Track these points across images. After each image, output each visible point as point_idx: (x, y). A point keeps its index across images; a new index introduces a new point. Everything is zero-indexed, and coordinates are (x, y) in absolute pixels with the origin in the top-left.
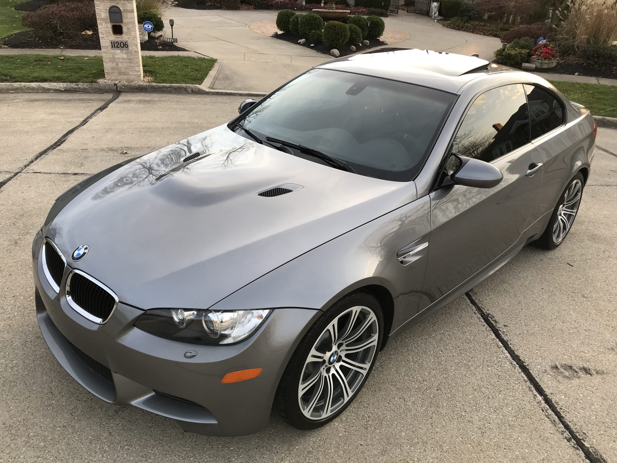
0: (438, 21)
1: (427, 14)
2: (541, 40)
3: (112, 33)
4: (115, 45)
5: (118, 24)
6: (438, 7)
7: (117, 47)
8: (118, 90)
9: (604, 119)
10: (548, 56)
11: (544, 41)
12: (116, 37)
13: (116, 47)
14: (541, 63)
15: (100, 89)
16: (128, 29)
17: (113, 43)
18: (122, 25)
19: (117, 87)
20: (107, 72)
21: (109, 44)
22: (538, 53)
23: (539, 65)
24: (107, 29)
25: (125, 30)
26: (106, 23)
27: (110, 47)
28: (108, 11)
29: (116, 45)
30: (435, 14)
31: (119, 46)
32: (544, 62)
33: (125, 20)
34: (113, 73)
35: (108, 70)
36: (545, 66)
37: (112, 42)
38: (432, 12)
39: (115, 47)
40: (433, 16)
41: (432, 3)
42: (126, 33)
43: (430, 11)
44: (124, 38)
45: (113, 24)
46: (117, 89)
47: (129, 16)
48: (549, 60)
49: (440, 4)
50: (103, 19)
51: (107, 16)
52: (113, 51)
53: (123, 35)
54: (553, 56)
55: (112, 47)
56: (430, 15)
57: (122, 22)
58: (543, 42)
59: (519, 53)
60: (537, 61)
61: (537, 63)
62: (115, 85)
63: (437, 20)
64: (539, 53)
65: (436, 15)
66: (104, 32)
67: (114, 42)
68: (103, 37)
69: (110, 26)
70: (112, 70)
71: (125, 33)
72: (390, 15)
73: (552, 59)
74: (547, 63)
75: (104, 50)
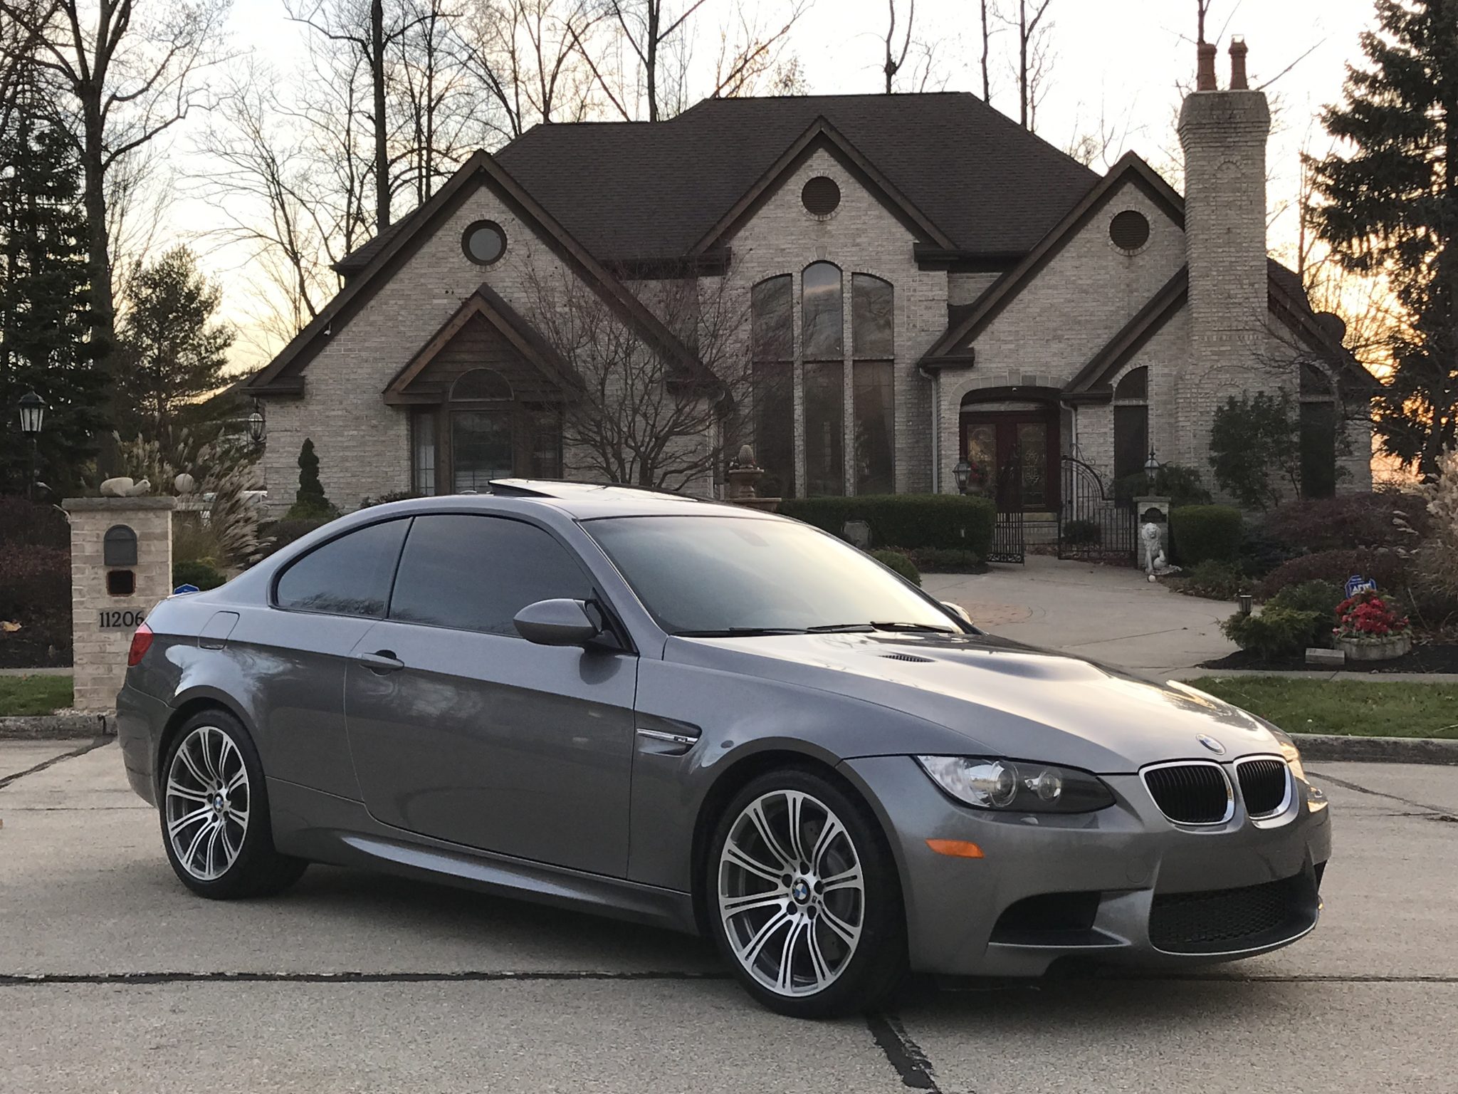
0: (1161, 579)
1: (1129, 560)
2: (1357, 586)
3: (105, 589)
4: (109, 621)
5: (125, 569)
6: (1161, 538)
7: (114, 626)
8: (108, 730)
9: (1427, 743)
10: (1377, 625)
11: (1367, 585)
12: (116, 601)
13: (111, 624)
14: (1358, 645)
15: (60, 730)
16: (150, 579)
17: (105, 617)
18: (134, 570)
19: (105, 722)
20: (79, 691)
21: (94, 618)
22: (1347, 621)
23: (1354, 653)
24: (95, 582)
25: (139, 582)
26: (93, 568)
27: (96, 627)
28: (102, 539)
29: (112, 620)
30: (1153, 559)
31: (121, 621)
32: (1367, 641)
33: (143, 559)
34: (95, 691)
35: (83, 685)
36: (1374, 654)
37: (102, 614)
38: (1145, 555)
39: (108, 625)
40: (1150, 565)
41: (1140, 525)
42: (143, 591)
43: (1139, 552)
44: (135, 601)
45: (111, 569)
46: (105, 728)
47: (153, 548)
48: (1379, 635)
49: (1170, 528)
50: (87, 560)
51: (97, 551)
52: (104, 635)
53: (134, 595)
54: (1392, 626)
55: (102, 626)
56: (1139, 562)
57: (135, 563)
58: (1362, 589)
59: (1287, 621)
60: (1347, 640)
61: (1347, 646)
62: (101, 718)
63: (1156, 576)
64: (1350, 619)
65: (1157, 561)
66: (86, 589)
67: (108, 614)
68: (82, 603)
69: (102, 573)
70: (94, 685)
71: (139, 589)
72: (999, 569)
73: (1391, 632)
74: (1375, 645)
75: (81, 634)
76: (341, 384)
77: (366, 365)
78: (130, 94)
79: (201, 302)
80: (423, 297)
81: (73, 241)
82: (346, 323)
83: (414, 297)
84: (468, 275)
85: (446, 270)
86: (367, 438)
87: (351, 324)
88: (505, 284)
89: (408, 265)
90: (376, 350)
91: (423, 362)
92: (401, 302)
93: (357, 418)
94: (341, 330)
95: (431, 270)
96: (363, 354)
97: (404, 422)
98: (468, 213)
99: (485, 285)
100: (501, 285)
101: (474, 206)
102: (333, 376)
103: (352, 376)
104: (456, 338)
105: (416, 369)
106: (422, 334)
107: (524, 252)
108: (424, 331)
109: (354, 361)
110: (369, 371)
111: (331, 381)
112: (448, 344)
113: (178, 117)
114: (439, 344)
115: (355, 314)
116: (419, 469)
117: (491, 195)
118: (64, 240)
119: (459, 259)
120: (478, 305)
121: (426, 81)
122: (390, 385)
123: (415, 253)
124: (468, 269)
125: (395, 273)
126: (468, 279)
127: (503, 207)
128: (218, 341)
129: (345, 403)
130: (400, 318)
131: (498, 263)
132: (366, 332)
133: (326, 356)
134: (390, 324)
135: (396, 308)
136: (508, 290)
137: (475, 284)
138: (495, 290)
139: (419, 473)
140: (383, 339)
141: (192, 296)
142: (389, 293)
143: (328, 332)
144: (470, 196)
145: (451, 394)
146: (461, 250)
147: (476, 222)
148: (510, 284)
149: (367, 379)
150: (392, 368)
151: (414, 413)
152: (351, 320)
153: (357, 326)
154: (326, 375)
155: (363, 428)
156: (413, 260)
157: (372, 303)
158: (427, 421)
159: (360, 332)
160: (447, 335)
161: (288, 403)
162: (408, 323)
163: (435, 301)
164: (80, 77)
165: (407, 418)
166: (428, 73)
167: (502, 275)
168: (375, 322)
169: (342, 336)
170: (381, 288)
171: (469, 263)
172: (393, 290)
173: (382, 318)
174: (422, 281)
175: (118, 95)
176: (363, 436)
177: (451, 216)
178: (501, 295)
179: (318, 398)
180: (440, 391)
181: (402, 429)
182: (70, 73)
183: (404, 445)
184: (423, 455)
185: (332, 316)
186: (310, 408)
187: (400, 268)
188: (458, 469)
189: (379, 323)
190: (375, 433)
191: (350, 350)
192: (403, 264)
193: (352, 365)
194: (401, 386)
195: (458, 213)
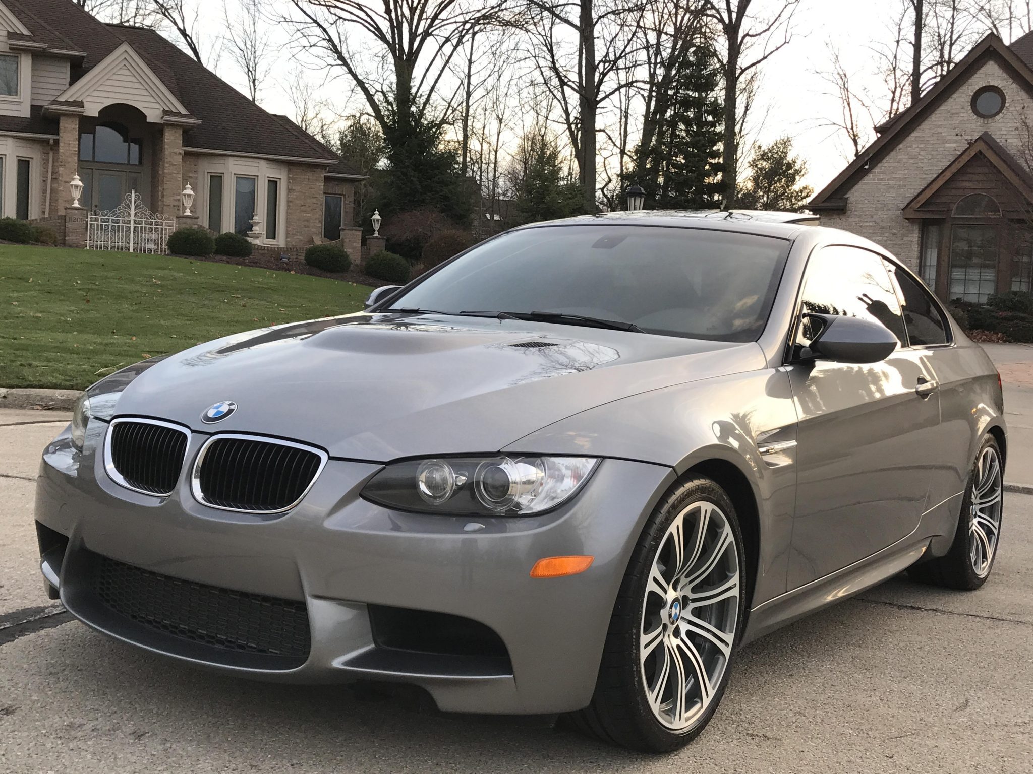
76: (873, 204)
77: (892, 190)
78: (757, 33)
79: (796, 170)
80: (939, 142)
81: (710, 118)
82: (880, 161)
83: (932, 142)
84: (973, 126)
85: (958, 122)
86: (889, 242)
87: (884, 161)
88: (1002, 133)
89: (929, 119)
90: (900, 180)
91: (935, 187)
92: (922, 146)
93: (883, 228)
94: (876, 166)
95: (946, 122)
96: (890, 182)
97: (917, 231)
98: (977, 81)
99: (986, 133)
100: (998, 133)
101: (983, 76)
102: (867, 198)
103: (882, 198)
104: (962, 171)
105: (928, 194)
106: (936, 168)
107: (1019, 108)
108: (936, 166)
109: (884, 187)
110: (894, 194)
111: (866, 201)
112: (954, 175)
113: (785, 43)
114: (948, 175)
115: (888, 154)
116: (925, 265)
117: (996, 67)
118: (705, 118)
119: (967, 114)
120: (981, 146)
121: (950, 26)
122: (909, 204)
123: (935, 110)
124: (974, 121)
125: (919, 125)
126: (974, 127)
127: (1005, 76)
128: (803, 194)
129: (875, 217)
130: (920, 157)
131: (998, 117)
132: (894, 167)
133: (865, 184)
134: (912, 161)
135: (917, 150)
136: (1004, 136)
137: (978, 132)
138: (993, 136)
139: (924, 268)
140: (906, 172)
141: (789, 166)
142: (913, 139)
143: (866, 167)
144: (980, 68)
145: (953, 212)
146: (970, 107)
147: (983, 87)
148: (1005, 133)
149: (892, 200)
150: (911, 193)
151: (925, 225)
152: (884, 158)
153: (888, 162)
154: (863, 197)
155: (886, 235)
156: (933, 115)
157: (901, 146)
158: (934, 231)
159: (890, 167)
160: (954, 169)
161: (835, 216)
162: (925, 161)
163: (947, 145)
164: (727, 22)
165: (919, 229)
166: (951, 21)
167: (1000, 125)
168: (901, 160)
169: (876, 170)
170: (908, 136)
171: (975, 117)
172: (916, 137)
173: (907, 157)
174: (939, 130)
175: (750, 33)
176: (886, 241)
177: (965, 83)
178: (998, 141)
179: (856, 213)
180: (946, 209)
181: (915, 237)
182: (721, 20)
183: (916, 248)
184: (928, 257)
185: (871, 155)
186: (850, 220)
187: (923, 121)
188: (954, 266)
189: (904, 161)
190: (894, 239)
191: (881, 180)
192: (926, 118)
193: (882, 190)
194: (916, 205)
195: (970, 81)
